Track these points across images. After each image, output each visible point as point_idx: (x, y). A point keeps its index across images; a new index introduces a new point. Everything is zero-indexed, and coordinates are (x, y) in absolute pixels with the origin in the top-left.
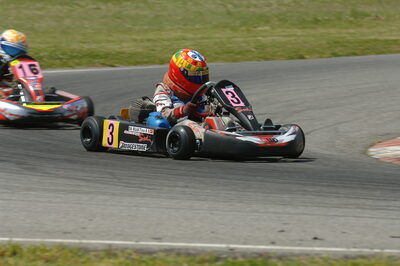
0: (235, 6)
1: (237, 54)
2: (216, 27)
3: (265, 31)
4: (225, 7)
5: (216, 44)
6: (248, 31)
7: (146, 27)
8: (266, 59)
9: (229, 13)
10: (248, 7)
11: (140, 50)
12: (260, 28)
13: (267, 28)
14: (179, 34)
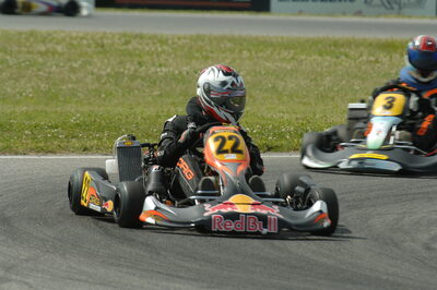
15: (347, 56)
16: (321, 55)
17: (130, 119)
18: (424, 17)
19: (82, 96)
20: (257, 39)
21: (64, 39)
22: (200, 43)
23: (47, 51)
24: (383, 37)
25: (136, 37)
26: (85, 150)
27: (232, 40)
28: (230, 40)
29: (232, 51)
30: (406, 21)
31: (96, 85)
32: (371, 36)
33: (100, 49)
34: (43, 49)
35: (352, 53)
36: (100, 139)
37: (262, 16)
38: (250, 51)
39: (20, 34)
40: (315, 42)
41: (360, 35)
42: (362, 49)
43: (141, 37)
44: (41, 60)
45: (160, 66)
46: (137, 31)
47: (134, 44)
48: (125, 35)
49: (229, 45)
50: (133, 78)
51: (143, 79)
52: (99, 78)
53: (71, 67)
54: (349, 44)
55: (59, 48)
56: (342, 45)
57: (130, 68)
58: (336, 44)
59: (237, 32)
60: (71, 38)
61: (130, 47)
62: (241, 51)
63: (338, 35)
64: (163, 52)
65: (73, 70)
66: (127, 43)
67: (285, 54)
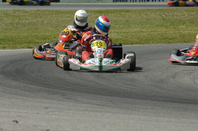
0: (166, 16)
1: (170, 39)
2: (158, 26)
3: (183, 28)
4: (161, 16)
5: (159, 34)
6: (174, 28)
7: (121, 26)
8: (186, 42)
9: (164, 19)
10: (173, 16)
11: (120, 37)
12: (180, 27)
13: (184, 27)
14: (139, 29)
17: (19, 37)
22: (39, 12)
26: (4, 48)
27: (49, 11)
29: (49, 15)
31: (6, 27)
33: (6, 15)
36: (9, 44)
37: (58, 3)
38: (55, 14)
43: (19, 11)
45: (26, 20)
47: (17, 13)
48: (14, 10)
49: (48, 13)
50: (17, 24)
51: (21, 24)
52: (6, 25)
57: (17, 21)
64: (27, 15)
66: (15, 13)
67: (67, 15)
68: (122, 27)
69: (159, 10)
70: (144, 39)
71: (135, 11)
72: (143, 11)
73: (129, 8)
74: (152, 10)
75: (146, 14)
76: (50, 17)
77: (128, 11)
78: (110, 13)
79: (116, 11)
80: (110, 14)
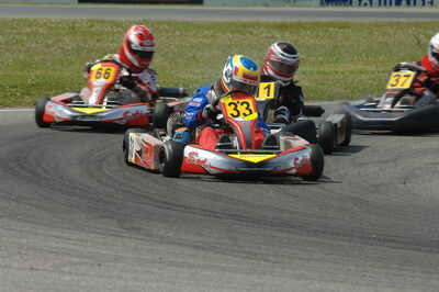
15: (251, 33)
16: (232, 33)
18: (310, 6)
19: (49, 64)
20: (187, 22)
21: (45, 24)
23: (32, 32)
24: (279, 20)
25: (98, 22)
28: (167, 24)
29: (167, 31)
30: (297, 9)
32: (271, 20)
34: (29, 30)
35: (255, 32)
39: (13, 20)
40: (229, 25)
41: (262, 19)
42: (262, 29)
43: (103, 22)
44: (25, 38)
45: (113, 41)
46: (100, 18)
47: (97, 27)
48: (91, 21)
49: (166, 27)
51: (98, 51)
53: (47, 44)
54: (253, 25)
55: (41, 30)
56: (249, 27)
57: (90, 43)
58: (244, 25)
59: (173, 18)
60: (51, 23)
61: (93, 29)
62: (174, 32)
63: (246, 20)
64: (117, 32)
65: (48, 46)
66: (92, 26)
67: (206, 32)
68: (321, 62)
69: (415, 24)
70: (361, 88)
71: (361, 25)
72: (377, 25)
73: (350, 20)
74: (398, 24)
75: (384, 34)
76: (168, 38)
77: (344, 26)
78: (304, 29)
79: (317, 25)
80: (303, 32)
